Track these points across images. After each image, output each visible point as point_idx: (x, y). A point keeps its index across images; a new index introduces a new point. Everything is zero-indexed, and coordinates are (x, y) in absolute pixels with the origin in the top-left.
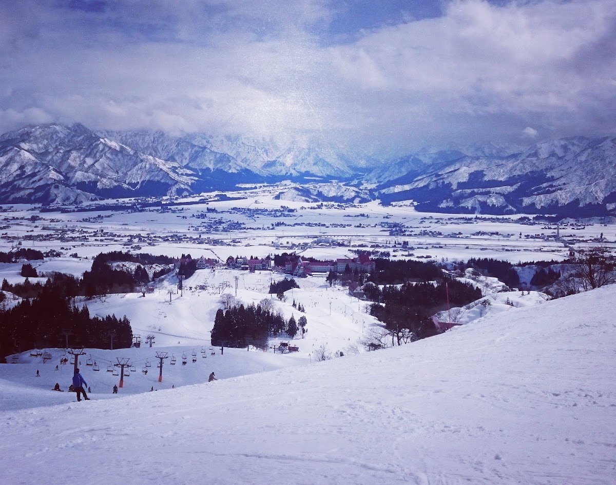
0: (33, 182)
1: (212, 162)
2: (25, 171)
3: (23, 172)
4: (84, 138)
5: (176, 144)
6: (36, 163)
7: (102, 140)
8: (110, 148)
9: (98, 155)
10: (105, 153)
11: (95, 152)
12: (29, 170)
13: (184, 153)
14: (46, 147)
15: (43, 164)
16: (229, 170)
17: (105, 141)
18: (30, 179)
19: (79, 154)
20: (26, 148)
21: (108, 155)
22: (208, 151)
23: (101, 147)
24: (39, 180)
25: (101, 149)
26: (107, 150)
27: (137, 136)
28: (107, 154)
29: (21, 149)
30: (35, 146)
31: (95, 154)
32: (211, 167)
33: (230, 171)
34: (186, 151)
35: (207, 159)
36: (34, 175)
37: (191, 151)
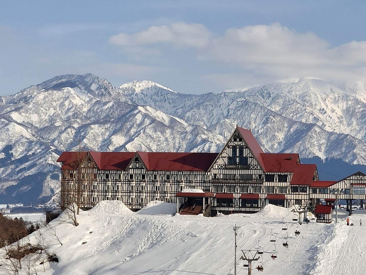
0: (21, 171)
1: (323, 148)
2: (12, 153)
3: (9, 156)
4: (113, 105)
5: (264, 119)
6: (31, 142)
7: (140, 108)
8: (153, 121)
9: (133, 131)
10: (144, 129)
11: (129, 126)
12: (18, 152)
13: (276, 134)
14: (52, 120)
15: (42, 144)
16: (353, 160)
17: (146, 109)
18: (17, 167)
19: (103, 130)
20: (19, 121)
21: (149, 131)
22: (318, 130)
23: (139, 118)
24: (30, 168)
25: (138, 122)
26: (148, 123)
27: (201, 108)
28: (147, 131)
29: (10, 120)
30: (34, 118)
31: (129, 131)
32: (322, 156)
33: (355, 163)
34: (280, 130)
35: (315, 143)
36: (25, 159)
37: (289, 131)
